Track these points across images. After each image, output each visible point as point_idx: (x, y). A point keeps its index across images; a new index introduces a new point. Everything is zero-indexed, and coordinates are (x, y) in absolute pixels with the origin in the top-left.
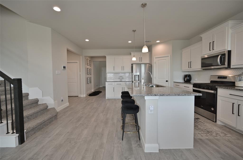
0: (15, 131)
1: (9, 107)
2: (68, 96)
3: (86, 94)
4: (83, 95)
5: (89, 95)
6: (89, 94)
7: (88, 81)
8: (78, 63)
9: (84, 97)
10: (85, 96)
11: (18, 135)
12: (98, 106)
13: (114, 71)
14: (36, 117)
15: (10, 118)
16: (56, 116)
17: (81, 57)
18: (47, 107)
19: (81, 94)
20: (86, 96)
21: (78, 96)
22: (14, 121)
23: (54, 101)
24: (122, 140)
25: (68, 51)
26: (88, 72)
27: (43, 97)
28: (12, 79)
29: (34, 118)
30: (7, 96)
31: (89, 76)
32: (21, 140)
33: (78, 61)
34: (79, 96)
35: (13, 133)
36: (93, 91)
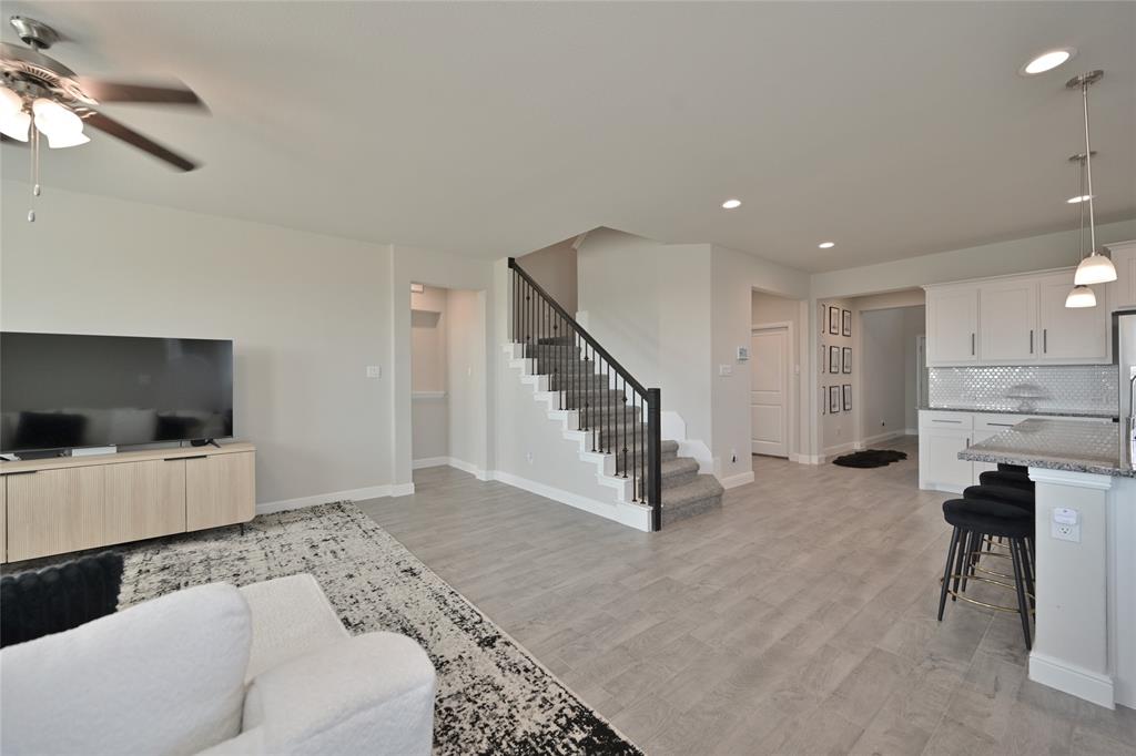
0: (646, 501)
1: (638, 448)
2: (754, 454)
3: (824, 456)
4: (810, 454)
5: (835, 462)
6: (836, 458)
7: (836, 402)
8: (791, 329)
9: (810, 466)
10: (815, 460)
11: (651, 508)
12: (869, 506)
13: (974, 358)
14: (676, 486)
15: (639, 471)
16: (719, 496)
17: (804, 306)
18: (698, 467)
19: (800, 452)
20: (823, 462)
21: (787, 458)
22: (646, 480)
23: (713, 456)
24: (940, 619)
25: (756, 294)
26: (835, 362)
27: (686, 438)
28: (646, 388)
29: (671, 488)
30: (619, 426)
31: (839, 380)
32: (657, 524)
33: (790, 324)
34: (791, 459)
35: (643, 503)
36: (858, 446)
